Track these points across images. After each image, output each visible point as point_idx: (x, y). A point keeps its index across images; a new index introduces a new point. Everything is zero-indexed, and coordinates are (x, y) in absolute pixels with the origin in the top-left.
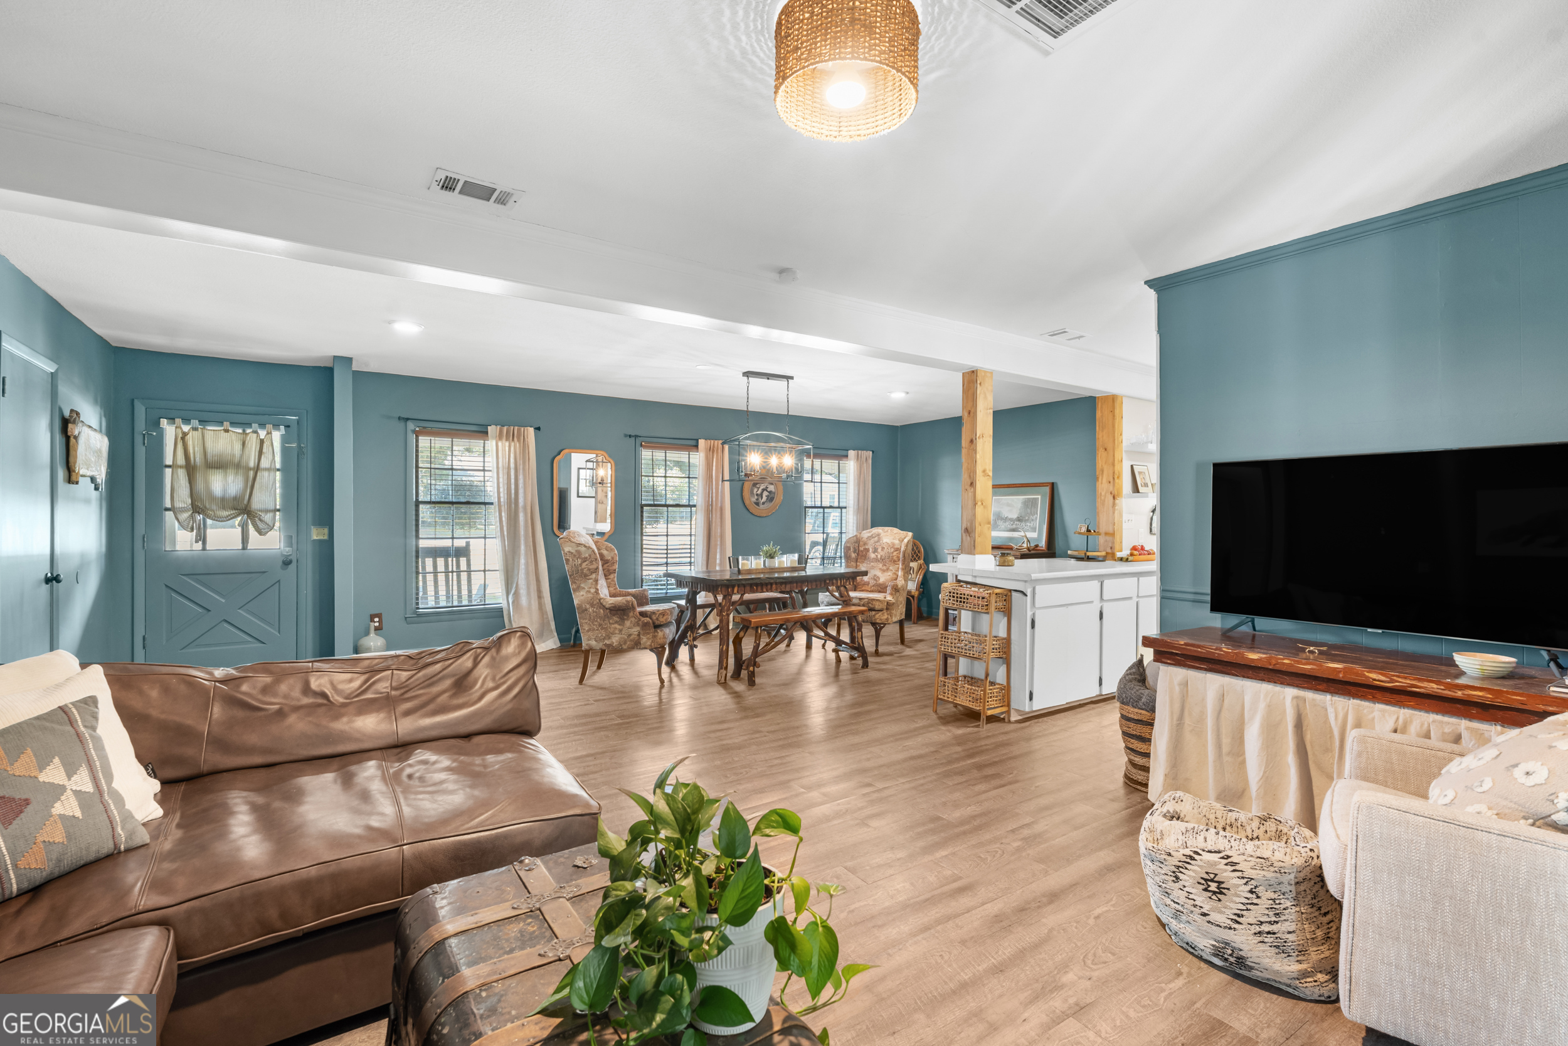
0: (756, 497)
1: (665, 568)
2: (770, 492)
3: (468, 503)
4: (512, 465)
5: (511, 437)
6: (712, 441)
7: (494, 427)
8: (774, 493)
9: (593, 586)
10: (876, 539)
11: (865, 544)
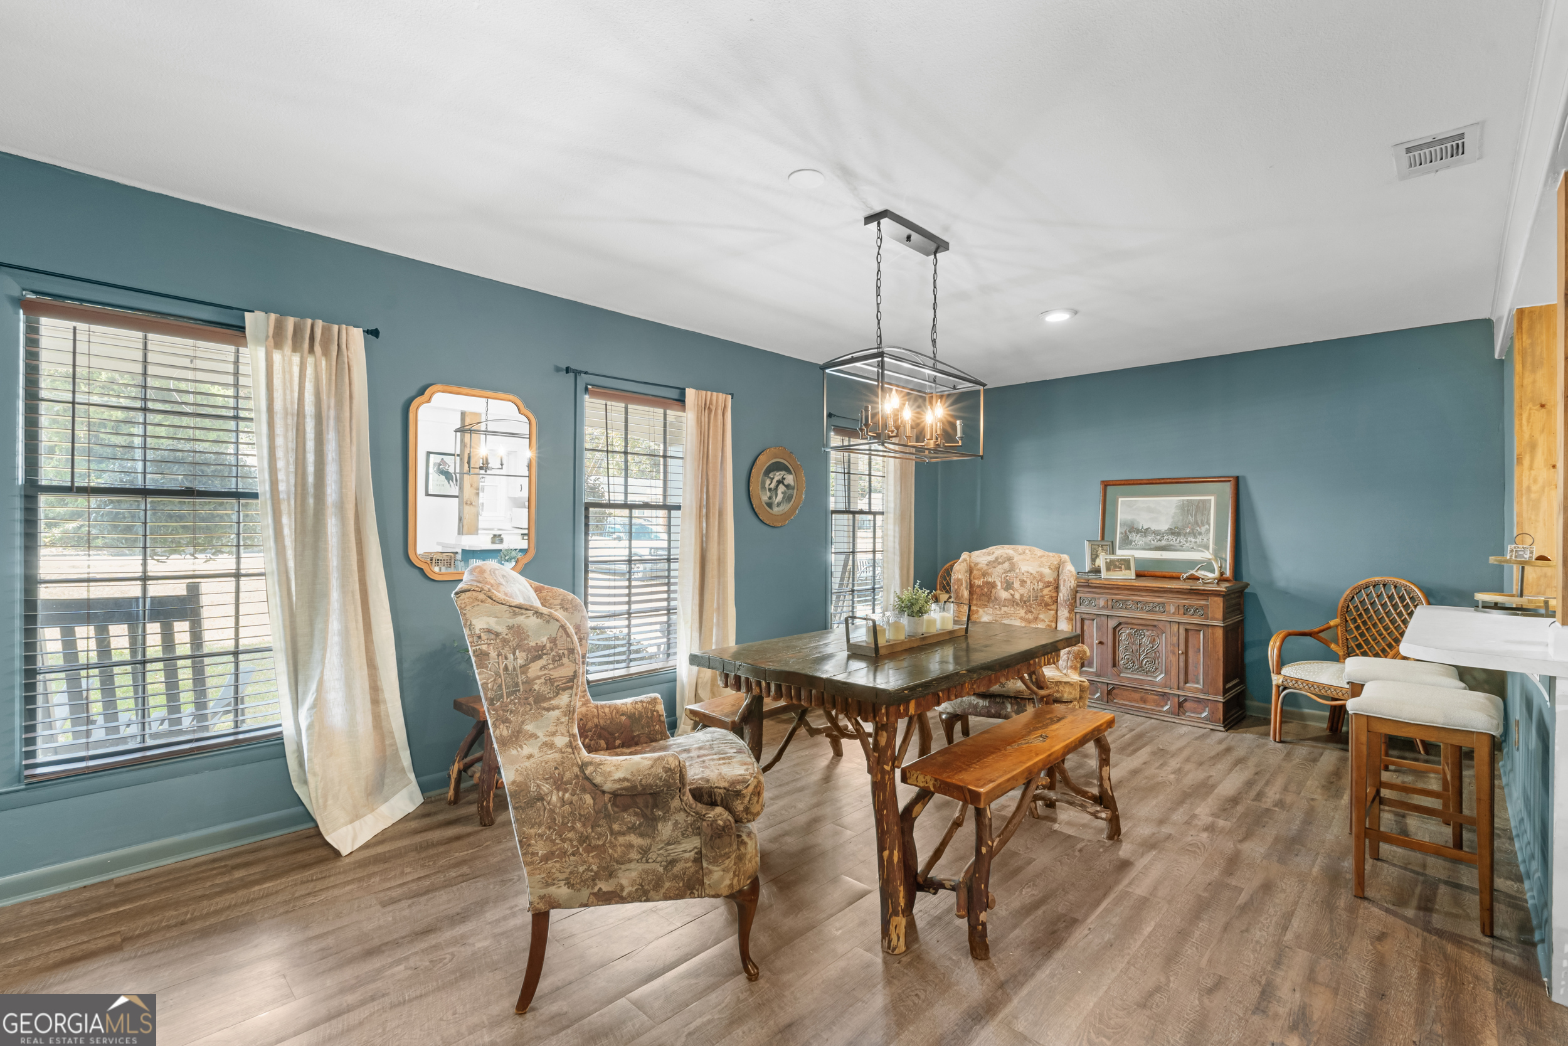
0: (768, 494)
1: (626, 623)
2: (788, 486)
3: (189, 493)
4: (309, 408)
5: (304, 342)
6: (709, 393)
7: (260, 315)
8: (793, 488)
9: (562, 729)
10: (1006, 565)
11: (984, 574)
